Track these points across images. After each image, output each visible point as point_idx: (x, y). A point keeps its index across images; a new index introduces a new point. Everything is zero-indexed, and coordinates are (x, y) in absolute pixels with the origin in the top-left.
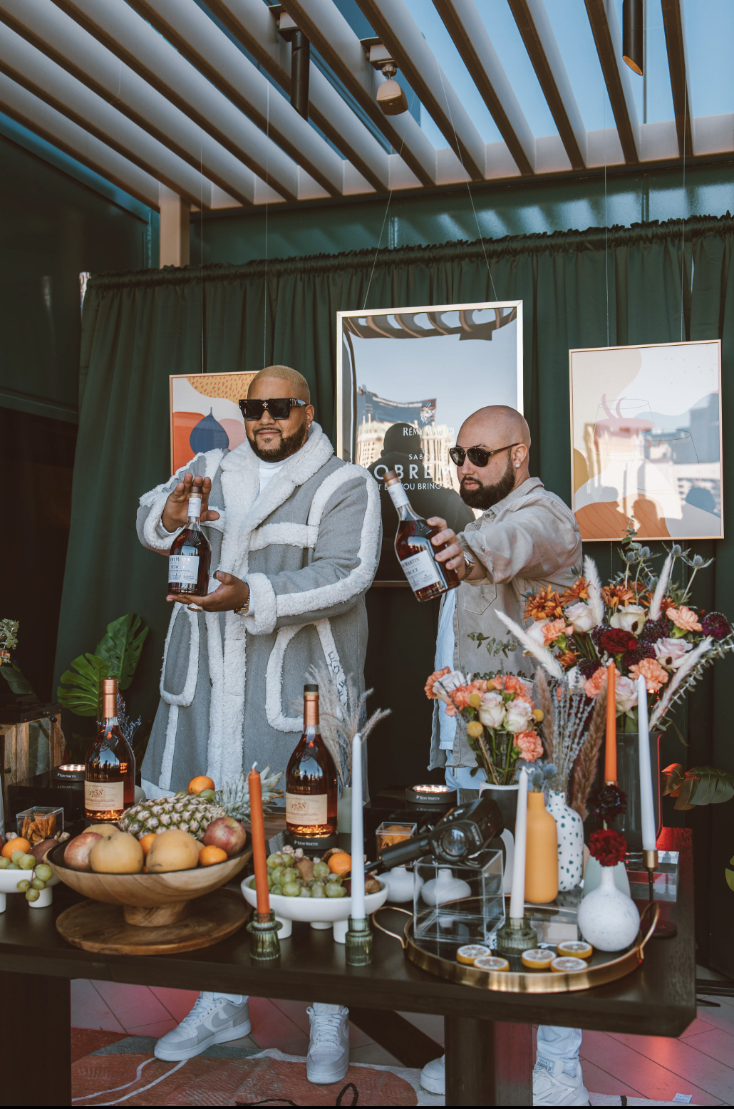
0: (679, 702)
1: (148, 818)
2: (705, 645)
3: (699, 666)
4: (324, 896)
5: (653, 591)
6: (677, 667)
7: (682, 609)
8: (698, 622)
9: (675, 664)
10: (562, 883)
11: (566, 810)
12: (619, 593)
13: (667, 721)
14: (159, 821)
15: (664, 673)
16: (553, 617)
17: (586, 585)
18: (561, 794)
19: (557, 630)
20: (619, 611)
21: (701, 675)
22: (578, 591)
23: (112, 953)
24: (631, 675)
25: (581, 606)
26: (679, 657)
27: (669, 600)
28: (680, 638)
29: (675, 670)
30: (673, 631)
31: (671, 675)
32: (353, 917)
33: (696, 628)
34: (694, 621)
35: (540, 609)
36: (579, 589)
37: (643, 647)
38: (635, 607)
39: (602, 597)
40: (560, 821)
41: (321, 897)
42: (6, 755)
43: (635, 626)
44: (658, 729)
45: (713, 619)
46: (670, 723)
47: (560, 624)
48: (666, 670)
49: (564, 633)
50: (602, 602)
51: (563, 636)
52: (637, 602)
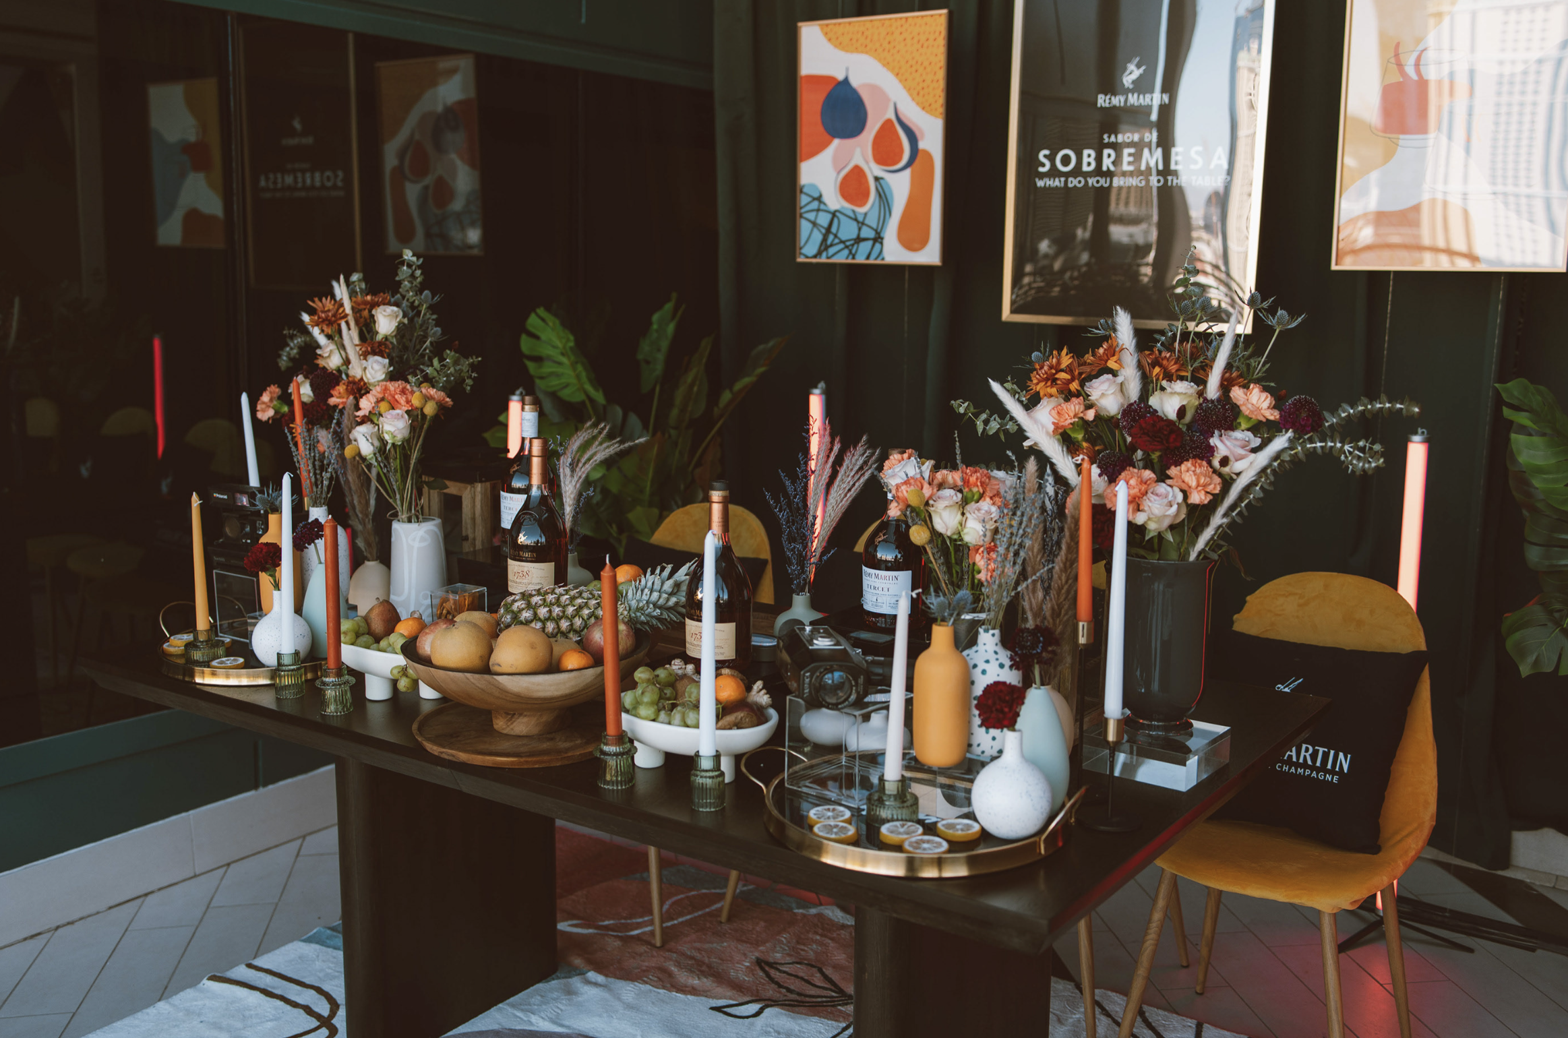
0: (1239, 520)
1: (523, 609)
2: (1280, 442)
3: (1269, 471)
4: (682, 723)
5: (1213, 360)
6: (1237, 471)
7: (1253, 388)
8: (1275, 407)
9: (1237, 466)
10: (979, 745)
11: (996, 653)
12: (1165, 362)
13: (1220, 547)
14: (535, 614)
15: (1217, 480)
16: (1068, 396)
17: (1117, 349)
18: (991, 632)
19: (1072, 415)
20: (1163, 389)
21: (1271, 483)
22: (1106, 357)
23: (451, 758)
24: (1169, 482)
25: (1108, 379)
26: (1241, 458)
27: (1234, 374)
28: (1248, 430)
29: (1234, 477)
30: (1238, 421)
31: (1227, 483)
32: (701, 754)
33: (1272, 418)
34: (1268, 408)
35: (1049, 383)
36: (1107, 355)
37: (1191, 440)
38: (1185, 384)
39: (1140, 366)
40: (982, 666)
41: (679, 726)
42: (463, 519)
43: (1182, 412)
44: (1205, 558)
45: (1299, 406)
46: (1224, 549)
47: (1075, 406)
48: (1220, 475)
49: (1082, 418)
50: (1139, 374)
51: (1081, 422)
52: (1189, 375)
